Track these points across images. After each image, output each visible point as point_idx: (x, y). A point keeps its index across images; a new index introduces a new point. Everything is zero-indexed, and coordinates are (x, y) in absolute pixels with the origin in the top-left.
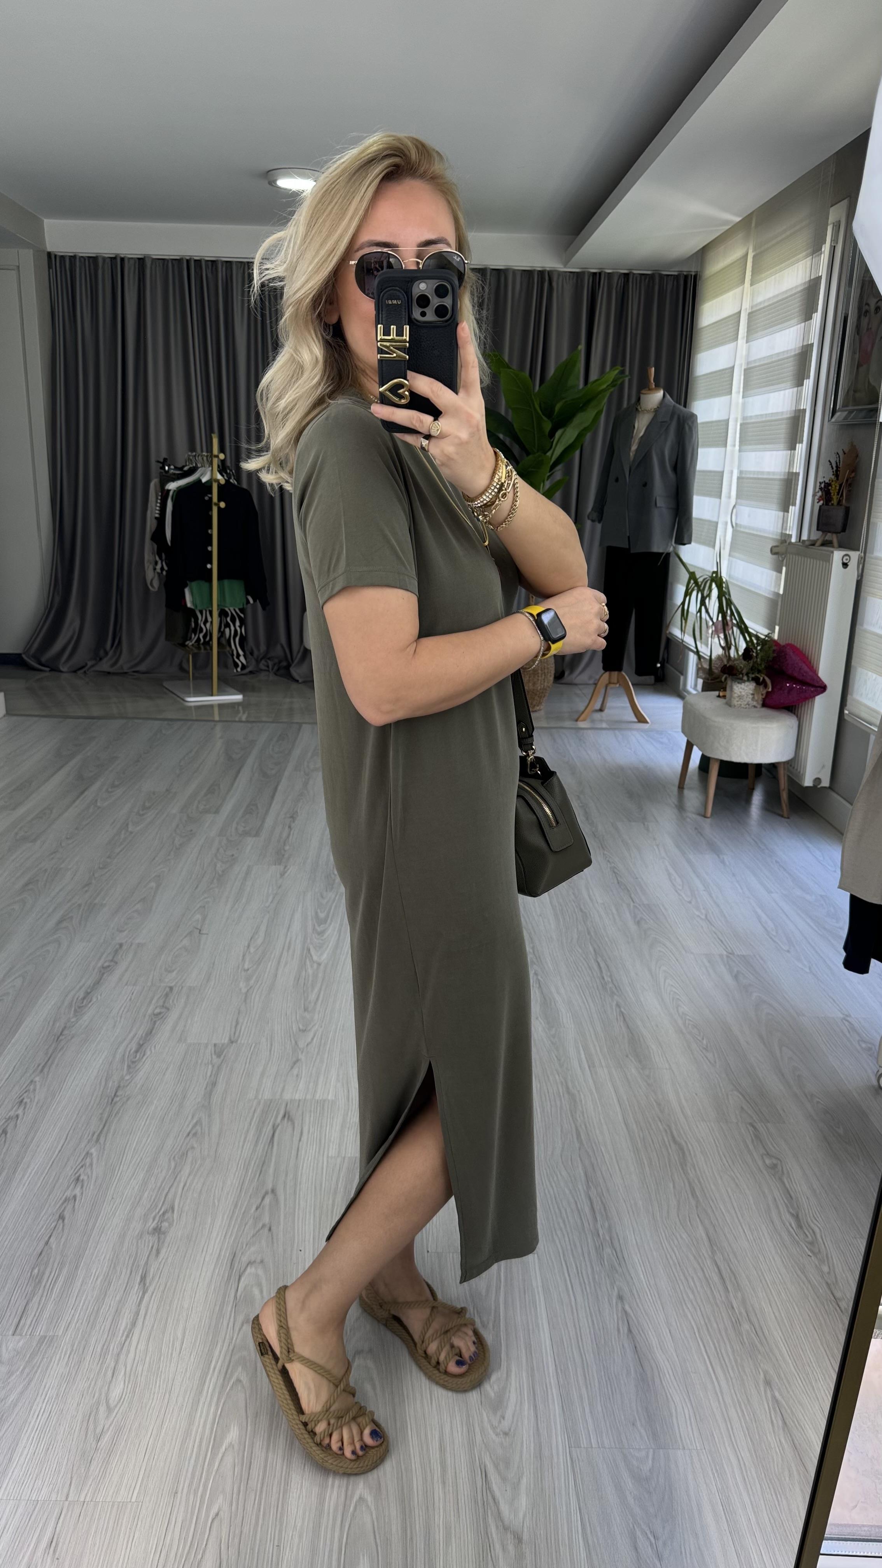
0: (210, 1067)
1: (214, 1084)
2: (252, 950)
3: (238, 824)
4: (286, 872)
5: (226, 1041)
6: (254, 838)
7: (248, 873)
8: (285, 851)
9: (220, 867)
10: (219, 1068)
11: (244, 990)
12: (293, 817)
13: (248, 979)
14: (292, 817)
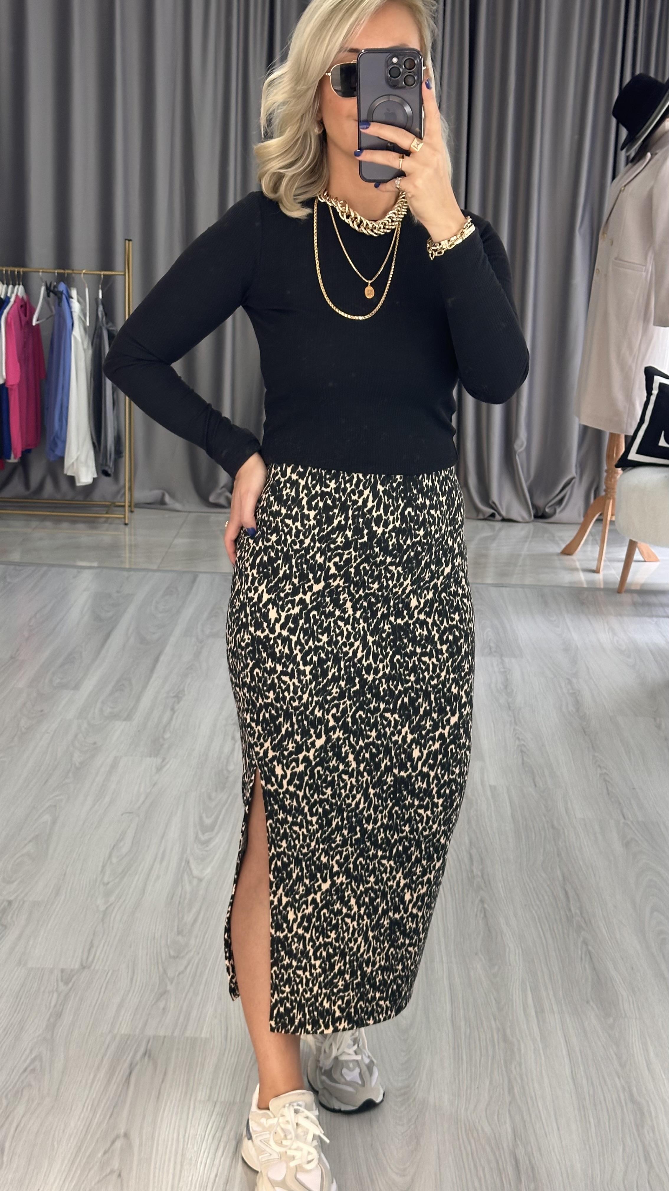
0: (55, 995)
1: (59, 1015)
2: (114, 860)
3: (103, 703)
4: (164, 766)
5: (77, 966)
6: (124, 723)
7: (114, 766)
8: (164, 739)
9: (77, 758)
10: (66, 997)
11: (102, 908)
12: (178, 697)
13: (107, 894)
14: (176, 696)
